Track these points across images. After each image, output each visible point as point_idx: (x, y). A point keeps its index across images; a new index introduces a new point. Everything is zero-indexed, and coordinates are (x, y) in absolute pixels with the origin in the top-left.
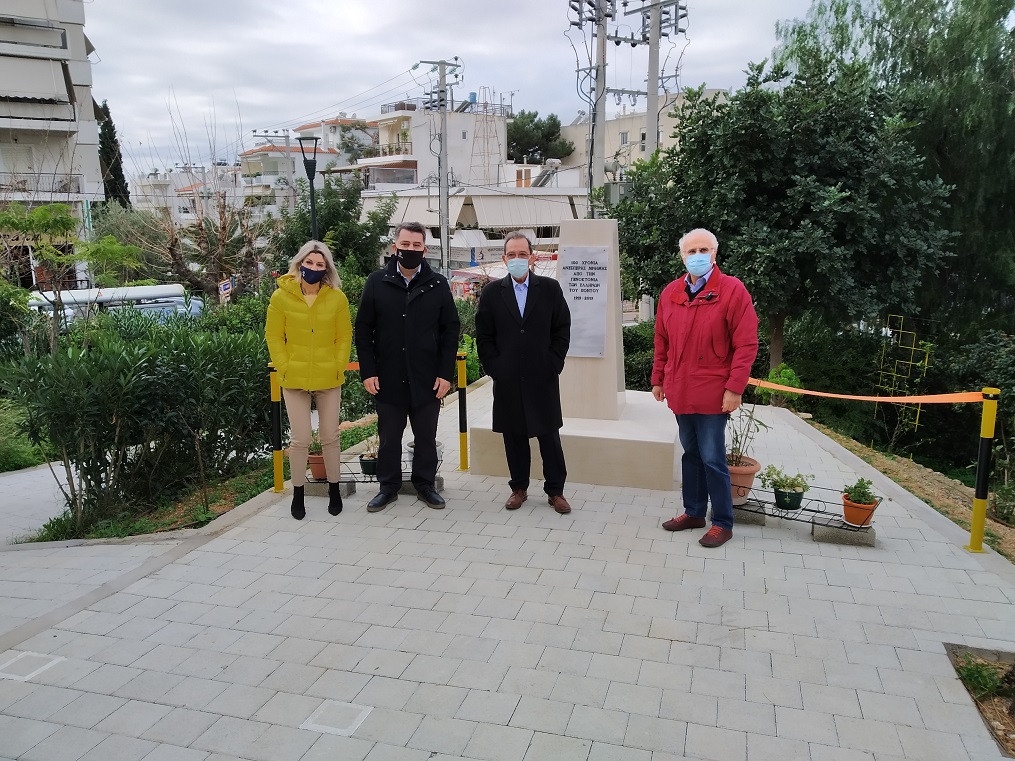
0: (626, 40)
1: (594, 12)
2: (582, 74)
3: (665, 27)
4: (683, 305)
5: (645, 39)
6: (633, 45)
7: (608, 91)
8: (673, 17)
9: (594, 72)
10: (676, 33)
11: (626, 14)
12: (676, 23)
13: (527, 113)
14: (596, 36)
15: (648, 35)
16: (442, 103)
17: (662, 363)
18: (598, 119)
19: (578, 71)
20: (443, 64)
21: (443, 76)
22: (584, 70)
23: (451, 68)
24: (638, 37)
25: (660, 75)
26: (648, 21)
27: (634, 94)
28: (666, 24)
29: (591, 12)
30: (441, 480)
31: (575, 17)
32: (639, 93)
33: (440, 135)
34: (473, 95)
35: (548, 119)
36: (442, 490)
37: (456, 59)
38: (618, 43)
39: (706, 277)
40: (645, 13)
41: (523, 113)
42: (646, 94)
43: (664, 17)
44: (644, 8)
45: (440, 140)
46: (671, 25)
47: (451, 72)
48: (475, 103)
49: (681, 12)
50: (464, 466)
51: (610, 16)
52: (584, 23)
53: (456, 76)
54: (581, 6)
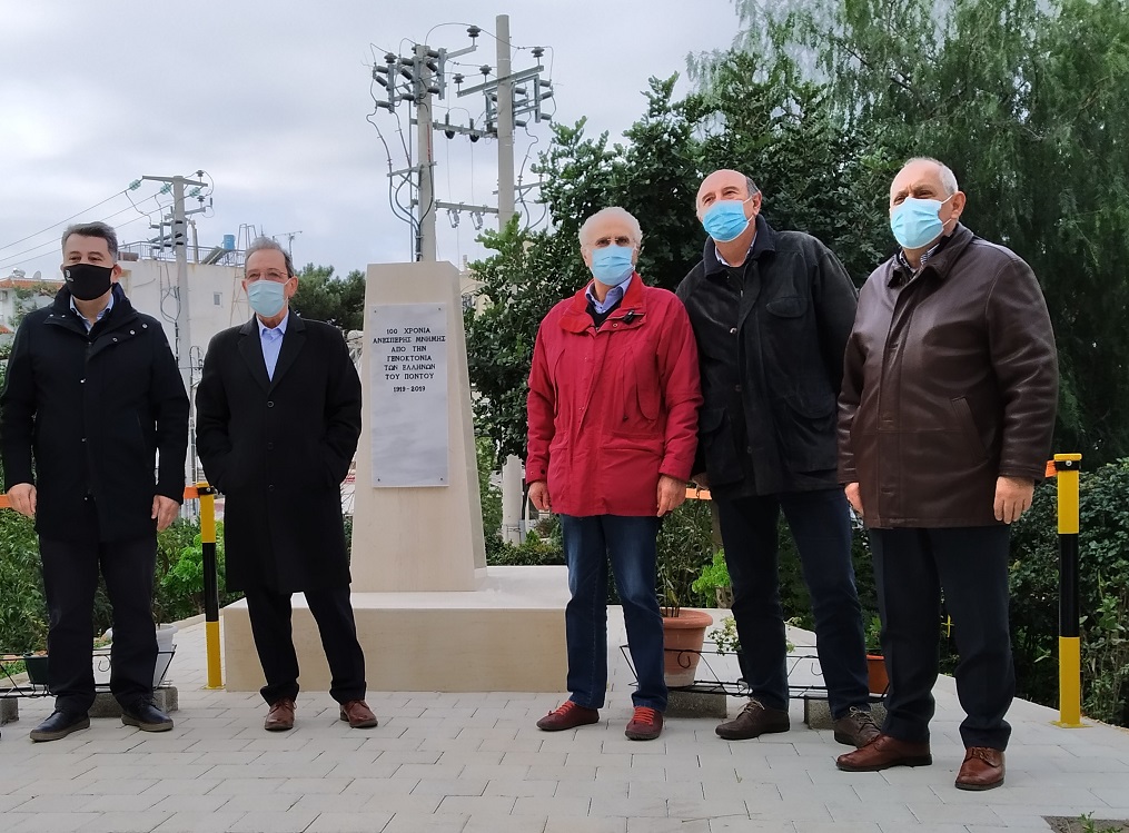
0: (461, 130)
1: (411, 86)
2: (397, 180)
3: (520, 112)
4: (584, 334)
5: (492, 131)
6: (474, 139)
7: (439, 205)
8: (532, 97)
9: (415, 177)
10: (537, 121)
11: (460, 94)
12: (537, 105)
13: (316, 268)
14: (415, 122)
15: (495, 125)
16: (180, 240)
17: (542, 443)
18: (424, 246)
19: (391, 175)
20: (179, 181)
21: (180, 199)
22: (400, 173)
23: (192, 187)
24: (480, 126)
25: (517, 184)
26: (494, 105)
27: (479, 211)
28: (523, 107)
29: (406, 87)
30: (172, 694)
31: (384, 96)
32: (485, 210)
33: (177, 289)
34: (230, 239)
35: (350, 278)
36: (175, 709)
37: (200, 174)
38: (450, 135)
39: (624, 286)
40: (489, 92)
41: (310, 268)
42: (497, 211)
43: (518, 98)
44: (487, 85)
45: (177, 296)
46: (528, 109)
47: (192, 195)
48: (232, 250)
49: (543, 90)
50: (215, 681)
51: (436, 91)
52: (396, 103)
53: (201, 199)
54: (391, 78)
